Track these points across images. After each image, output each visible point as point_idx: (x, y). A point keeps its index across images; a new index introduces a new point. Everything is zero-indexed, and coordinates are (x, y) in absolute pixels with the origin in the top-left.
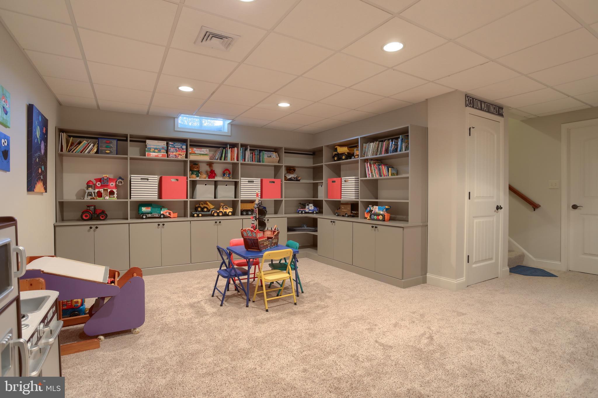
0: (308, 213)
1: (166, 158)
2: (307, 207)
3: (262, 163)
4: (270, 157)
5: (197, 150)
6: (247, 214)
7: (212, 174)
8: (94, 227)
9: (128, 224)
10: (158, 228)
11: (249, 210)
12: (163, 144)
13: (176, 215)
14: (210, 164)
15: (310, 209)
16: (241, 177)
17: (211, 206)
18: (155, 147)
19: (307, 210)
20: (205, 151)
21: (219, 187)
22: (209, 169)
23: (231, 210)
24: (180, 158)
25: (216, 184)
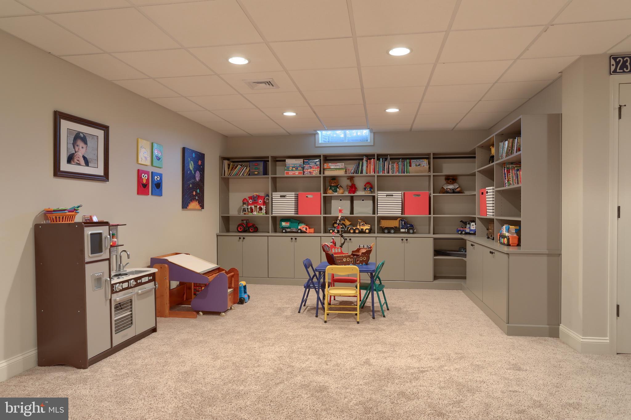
0: (469, 234)
1: (302, 175)
2: (468, 226)
3: (406, 174)
4: (419, 165)
5: (332, 166)
6: (389, 232)
7: (353, 188)
8: (242, 237)
9: (267, 237)
10: (292, 242)
11: (392, 228)
12: (300, 162)
13: (312, 230)
14: (351, 178)
15: (472, 228)
16: (378, 190)
17: (347, 223)
18: (293, 166)
19: (468, 231)
20: (340, 165)
21: (355, 202)
22: (350, 184)
23: (368, 228)
24: (314, 175)
25: (352, 199)
